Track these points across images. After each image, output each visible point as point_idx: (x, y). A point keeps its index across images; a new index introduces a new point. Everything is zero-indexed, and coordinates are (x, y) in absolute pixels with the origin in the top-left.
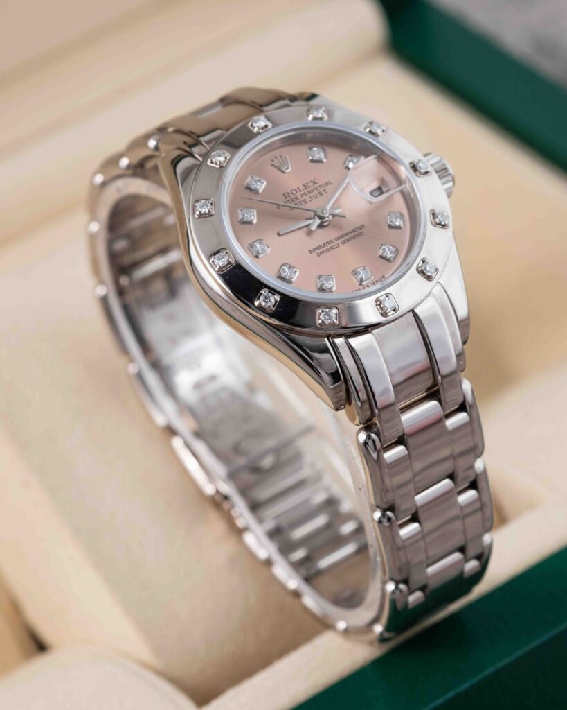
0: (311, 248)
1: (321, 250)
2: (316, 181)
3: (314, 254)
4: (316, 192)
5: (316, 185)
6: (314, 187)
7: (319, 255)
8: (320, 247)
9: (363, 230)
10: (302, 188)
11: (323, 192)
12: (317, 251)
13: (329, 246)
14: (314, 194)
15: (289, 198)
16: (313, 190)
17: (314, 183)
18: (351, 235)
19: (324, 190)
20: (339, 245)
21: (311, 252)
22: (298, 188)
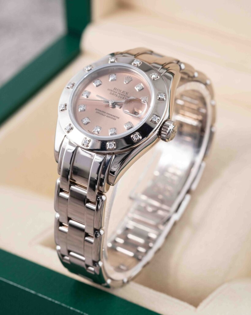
0: (98, 109)
2: (128, 94)
3: (96, 111)
6: (125, 94)
7: (97, 112)
8: (100, 111)
9: (117, 119)
10: (122, 91)
12: (98, 111)
13: (102, 113)
14: (122, 96)
15: (114, 90)
17: (127, 94)
18: (112, 117)
20: (105, 115)
21: (96, 109)
22: (121, 90)
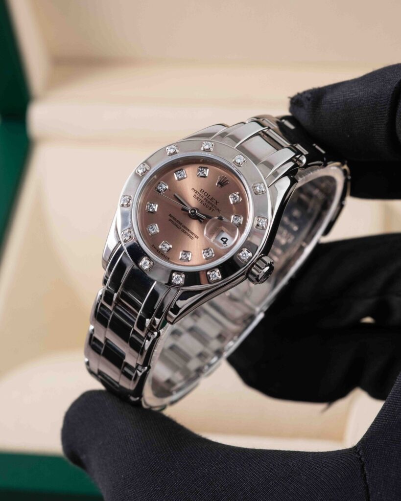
0: (172, 215)
1: (174, 221)
3: (169, 218)
4: (210, 206)
5: (215, 205)
6: (213, 203)
7: (170, 220)
8: (175, 219)
9: (195, 239)
10: (210, 198)
11: (212, 210)
12: (172, 219)
13: (177, 224)
14: (208, 205)
15: (201, 193)
16: (211, 204)
17: (216, 203)
19: (213, 210)
20: (181, 228)
21: (170, 215)
22: (209, 196)
